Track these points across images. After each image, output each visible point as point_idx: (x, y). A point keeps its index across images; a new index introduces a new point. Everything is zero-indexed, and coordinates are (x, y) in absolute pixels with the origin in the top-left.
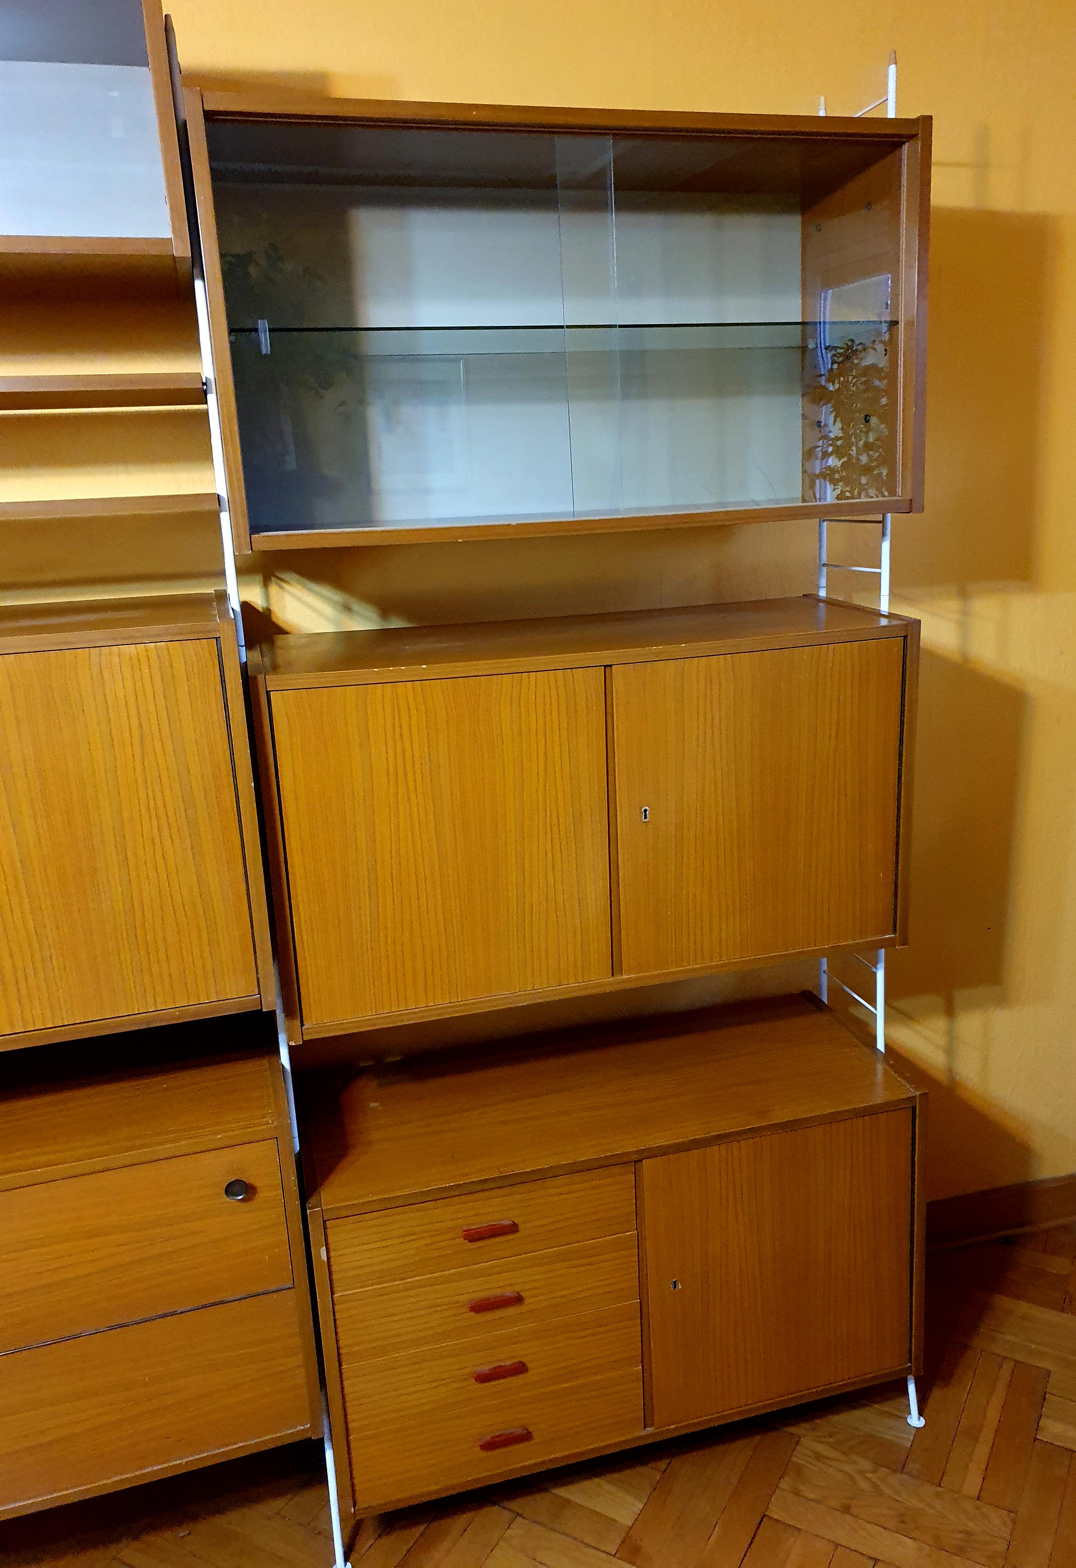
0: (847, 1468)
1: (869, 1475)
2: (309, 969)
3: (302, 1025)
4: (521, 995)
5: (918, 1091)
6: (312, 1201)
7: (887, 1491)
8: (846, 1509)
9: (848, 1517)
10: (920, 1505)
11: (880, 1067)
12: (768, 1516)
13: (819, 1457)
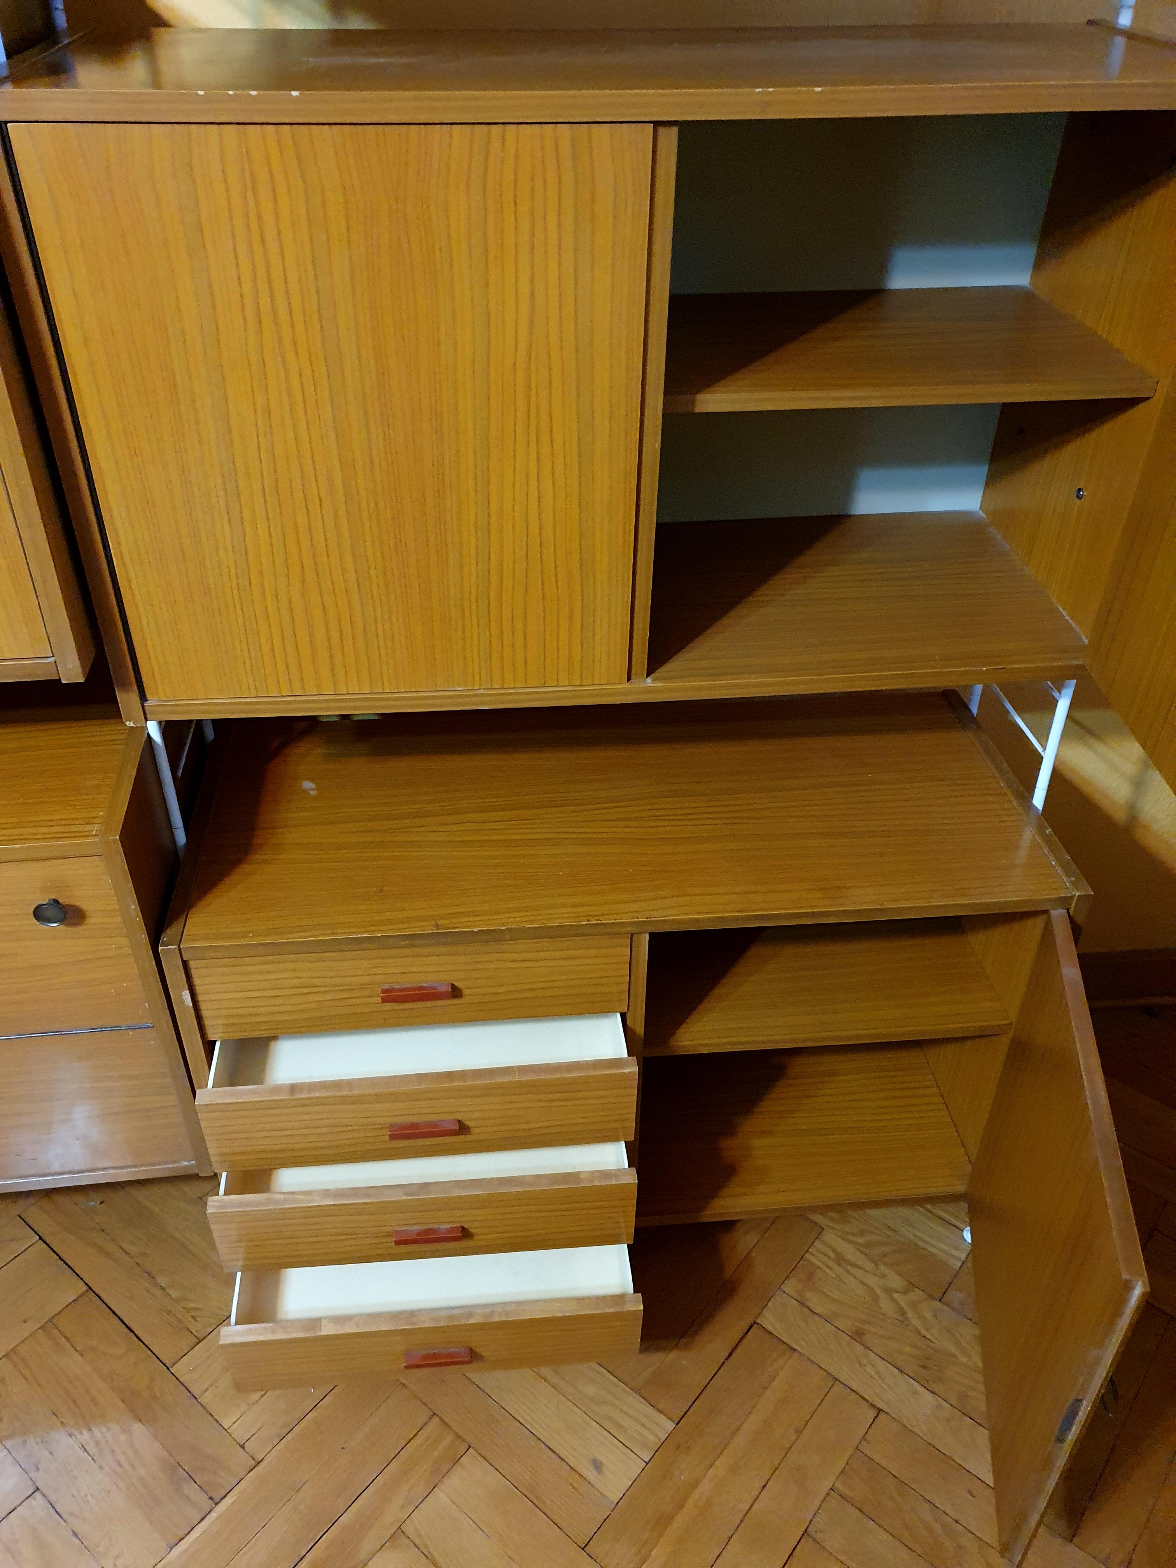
0: (873, 1281)
1: (896, 1296)
2: (144, 622)
3: (143, 698)
4: (482, 695)
5: (1078, 890)
6: (169, 934)
7: (915, 1321)
8: (858, 1335)
9: (859, 1348)
10: (953, 1349)
11: (1029, 834)
12: (758, 1324)
13: (840, 1259)
